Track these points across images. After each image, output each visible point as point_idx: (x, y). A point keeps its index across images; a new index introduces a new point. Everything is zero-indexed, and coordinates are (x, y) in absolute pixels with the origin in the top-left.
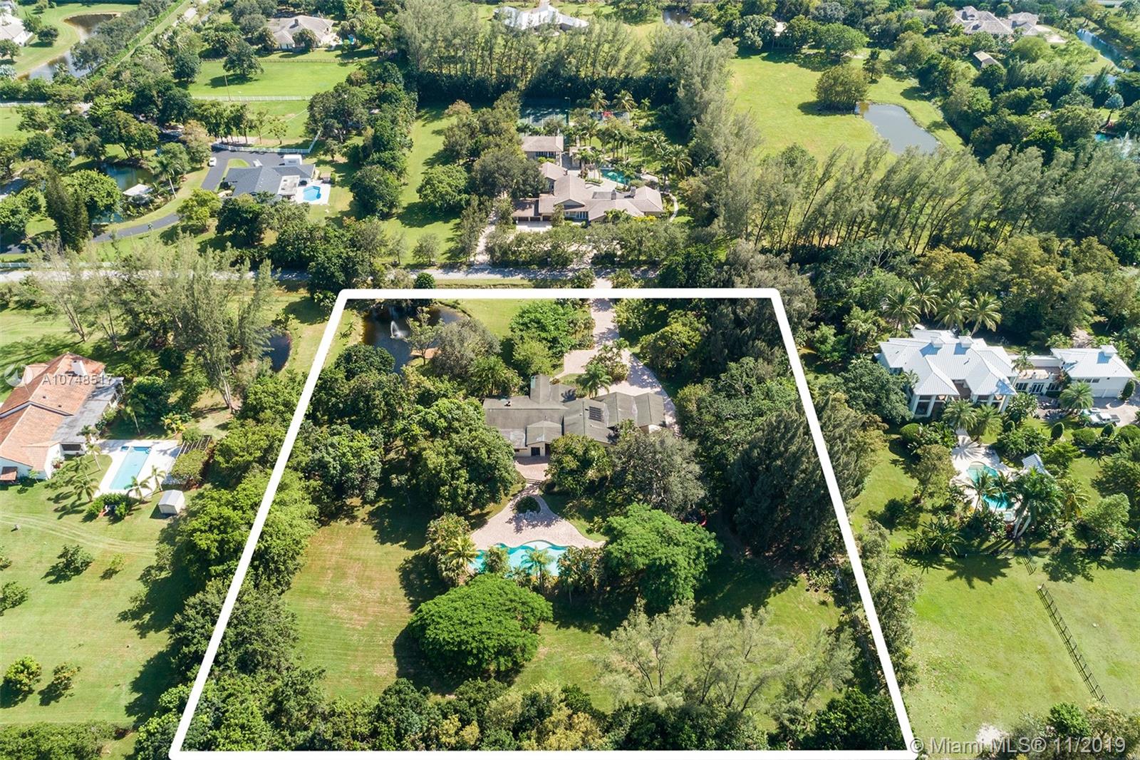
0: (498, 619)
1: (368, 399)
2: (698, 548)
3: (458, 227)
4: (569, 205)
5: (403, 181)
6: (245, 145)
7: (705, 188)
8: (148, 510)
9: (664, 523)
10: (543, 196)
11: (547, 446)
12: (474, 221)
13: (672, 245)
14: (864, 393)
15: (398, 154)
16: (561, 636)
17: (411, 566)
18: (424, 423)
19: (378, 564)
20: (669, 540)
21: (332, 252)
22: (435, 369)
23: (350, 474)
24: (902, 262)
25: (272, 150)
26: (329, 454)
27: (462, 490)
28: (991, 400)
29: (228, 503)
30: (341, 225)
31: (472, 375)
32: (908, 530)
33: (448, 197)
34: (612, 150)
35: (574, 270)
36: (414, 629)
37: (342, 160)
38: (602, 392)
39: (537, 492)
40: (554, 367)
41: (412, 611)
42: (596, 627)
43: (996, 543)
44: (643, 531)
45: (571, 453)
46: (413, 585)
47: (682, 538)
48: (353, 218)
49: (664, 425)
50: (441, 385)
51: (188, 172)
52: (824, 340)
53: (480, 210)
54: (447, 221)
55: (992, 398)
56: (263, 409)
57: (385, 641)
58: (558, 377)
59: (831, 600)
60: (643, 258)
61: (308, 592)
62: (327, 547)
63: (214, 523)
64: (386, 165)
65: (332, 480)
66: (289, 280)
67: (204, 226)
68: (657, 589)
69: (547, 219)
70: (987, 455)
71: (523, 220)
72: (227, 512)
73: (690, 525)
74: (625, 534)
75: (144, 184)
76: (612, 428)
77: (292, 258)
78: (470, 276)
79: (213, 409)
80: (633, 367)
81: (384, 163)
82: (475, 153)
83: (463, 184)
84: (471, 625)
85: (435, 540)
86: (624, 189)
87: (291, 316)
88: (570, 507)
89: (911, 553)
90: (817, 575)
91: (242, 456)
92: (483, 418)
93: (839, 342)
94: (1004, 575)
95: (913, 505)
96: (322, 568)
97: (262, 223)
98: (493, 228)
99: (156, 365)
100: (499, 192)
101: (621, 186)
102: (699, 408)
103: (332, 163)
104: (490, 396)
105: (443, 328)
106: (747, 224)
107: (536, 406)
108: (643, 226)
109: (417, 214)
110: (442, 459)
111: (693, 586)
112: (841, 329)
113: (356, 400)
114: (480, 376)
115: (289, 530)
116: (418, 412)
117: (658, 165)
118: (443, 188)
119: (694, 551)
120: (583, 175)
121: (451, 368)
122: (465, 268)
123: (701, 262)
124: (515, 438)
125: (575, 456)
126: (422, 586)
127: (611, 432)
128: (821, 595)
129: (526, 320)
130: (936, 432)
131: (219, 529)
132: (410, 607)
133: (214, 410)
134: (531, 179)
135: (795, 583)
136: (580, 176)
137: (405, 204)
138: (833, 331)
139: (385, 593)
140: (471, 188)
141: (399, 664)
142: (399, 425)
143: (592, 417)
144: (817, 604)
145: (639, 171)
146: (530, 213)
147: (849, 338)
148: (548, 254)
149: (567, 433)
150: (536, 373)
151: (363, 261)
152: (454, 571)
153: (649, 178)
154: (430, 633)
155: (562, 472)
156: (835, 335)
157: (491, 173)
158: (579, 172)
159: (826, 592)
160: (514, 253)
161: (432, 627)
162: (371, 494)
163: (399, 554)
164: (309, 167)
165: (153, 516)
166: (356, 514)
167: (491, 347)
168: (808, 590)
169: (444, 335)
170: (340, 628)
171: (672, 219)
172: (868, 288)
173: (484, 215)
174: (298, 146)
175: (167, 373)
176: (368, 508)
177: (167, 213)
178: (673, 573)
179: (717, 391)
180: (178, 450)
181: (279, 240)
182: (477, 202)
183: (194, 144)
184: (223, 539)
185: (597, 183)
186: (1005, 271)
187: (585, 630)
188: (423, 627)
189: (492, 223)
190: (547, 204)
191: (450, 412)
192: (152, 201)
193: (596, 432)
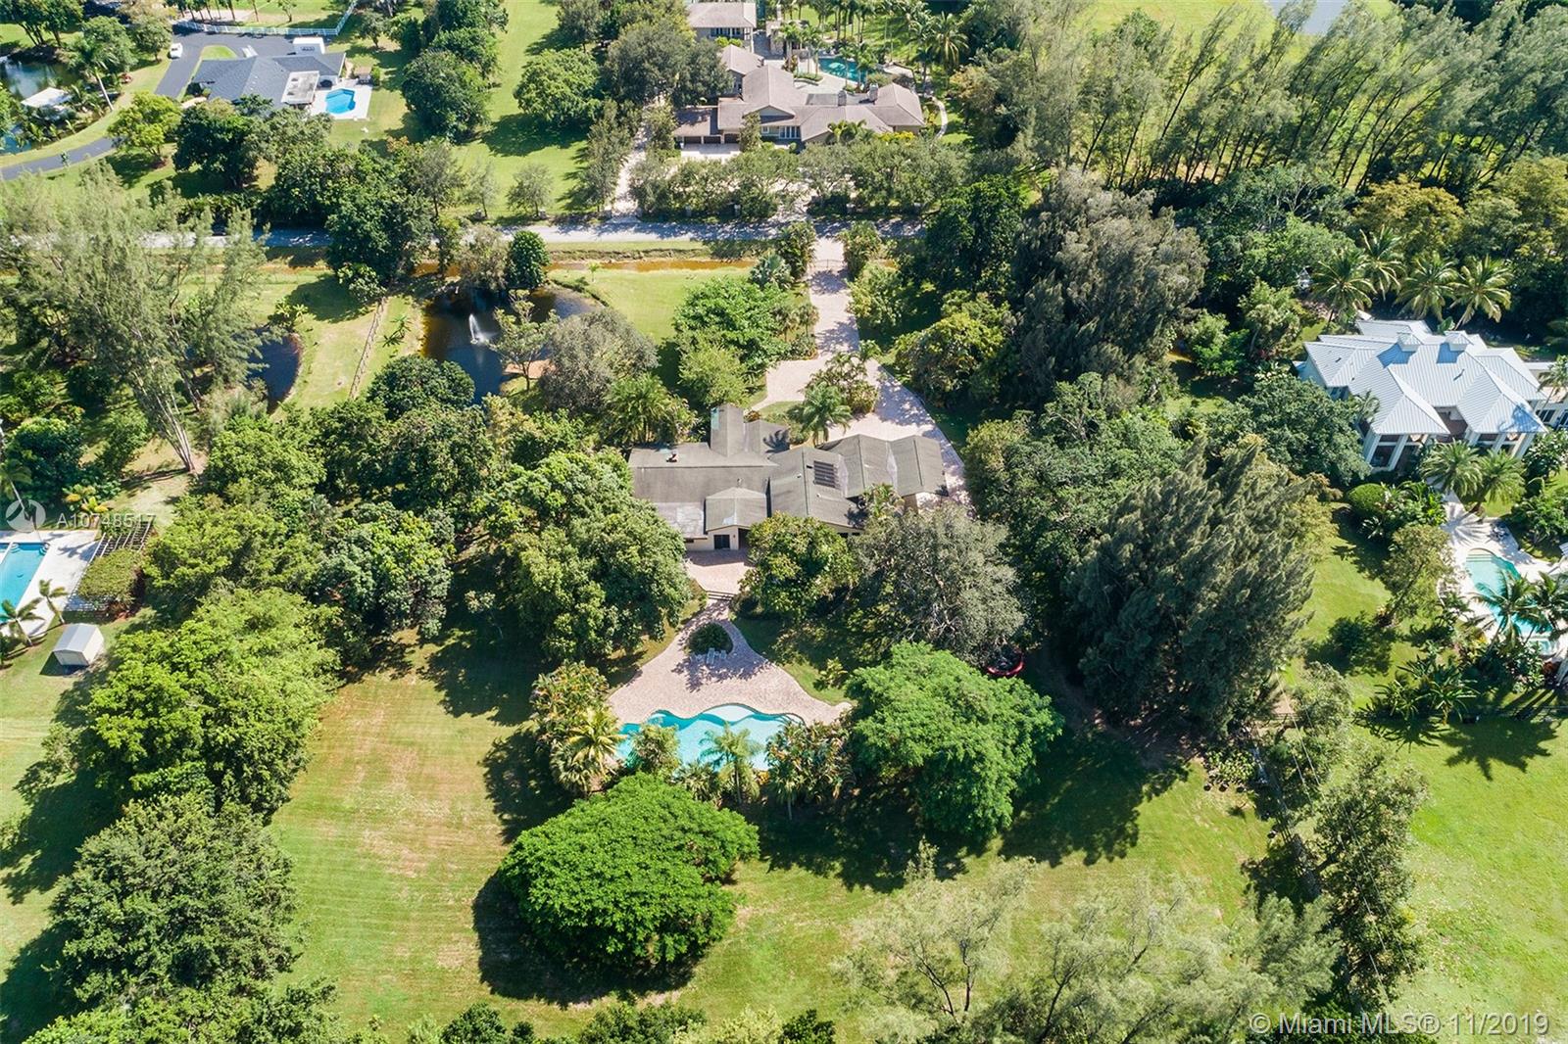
0: (660, 866)
1: (424, 456)
2: (1020, 724)
3: (584, 155)
4: (769, 116)
5: (491, 79)
6: (230, 24)
7: (995, 85)
8: (37, 658)
9: (958, 680)
10: (724, 101)
11: (743, 533)
12: (610, 142)
13: (943, 180)
14: (1288, 433)
15: (482, 32)
16: (775, 883)
17: (504, 754)
18: (526, 497)
19: (445, 753)
20: (968, 712)
21: (364, 195)
22: (546, 398)
23: (392, 594)
24: (1331, 205)
25: (275, 31)
26: (352, 557)
27: (596, 618)
28: (1501, 442)
29: (164, 657)
30: (384, 154)
31: (609, 406)
32: (1372, 674)
33: (566, 104)
34: (835, 27)
35: (779, 225)
36: (509, 880)
37: (392, 46)
38: (835, 433)
39: (727, 615)
40: (751, 391)
41: (507, 841)
42: (837, 865)
43: (1527, 696)
44: (920, 695)
45: (784, 550)
46: (509, 790)
47: (992, 708)
48: (404, 139)
49: (943, 492)
50: (554, 427)
51: (133, 69)
52: (1206, 340)
53: (620, 124)
54: (565, 145)
55: (1503, 438)
56: (235, 477)
57: (459, 900)
58: (756, 408)
59: (1249, 806)
60: (894, 203)
61: (321, 809)
62: (357, 722)
63: (139, 696)
64: (461, 50)
65: (361, 604)
66: (297, 247)
67: (157, 156)
68: (946, 800)
69: (732, 140)
70: (1495, 536)
71: (692, 142)
72: (161, 676)
73: (1005, 682)
74: (889, 701)
75: (58, 87)
76: (855, 499)
77: (302, 210)
78: (605, 237)
79: (160, 474)
80: (884, 389)
81: (459, 47)
82: (610, 31)
83: (590, 81)
84: (612, 880)
85: (546, 712)
86: (857, 89)
87: (301, 308)
88: (785, 641)
89: (1382, 716)
90: (1223, 760)
91: (193, 566)
92: (629, 485)
93: (1232, 342)
94: (1544, 753)
95: (1377, 628)
96: (347, 761)
97: (249, 149)
98: (642, 156)
99: (63, 397)
100: (652, 96)
101: (853, 84)
102: (1008, 468)
103: (374, 51)
104: (642, 444)
105: (557, 327)
106: (1069, 143)
107: (720, 462)
108: (894, 147)
109: (515, 134)
110: (556, 568)
111: (1012, 794)
112: (1236, 320)
113: (403, 457)
114: (623, 410)
115: (281, 701)
116: (515, 476)
117: (911, 50)
118: (557, 88)
119: (1013, 731)
120: (790, 67)
121: (573, 396)
122: (596, 222)
123: (999, 206)
124: (684, 519)
125: (792, 555)
126: (525, 791)
127: (853, 506)
128: (1231, 798)
129: (700, 310)
130: (1415, 499)
131: (144, 710)
132: (504, 833)
133: (163, 474)
134: (704, 71)
135: (1185, 776)
136: (785, 68)
137: (495, 117)
138: (1223, 323)
139: (460, 806)
140: (605, 87)
141: (483, 943)
142: (481, 500)
143: (819, 481)
144: (1225, 814)
145: (882, 62)
146: (702, 129)
147: (1249, 337)
148: (735, 197)
149: (777, 513)
150: (719, 403)
151: (419, 211)
152: (579, 771)
153: (897, 71)
154: (537, 893)
155: (770, 582)
156: (1226, 331)
157: (638, 63)
158: (783, 62)
159: (1239, 790)
160: (678, 196)
161: (540, 882)
162: (433, 626)
163: (485, 732)
164: (337, 57)
165: (46, 671)
166: (407, 659)
167: (641, 358)
168: (1207, 788)
169: (558, 338)
170: (376, 876)
171: (940, 136)
172: (1281, 250)
173: (626, 133)
174: (319, 24)
175: (78, 410)
176: (432, 649)
177: (95, 134)
178: (978, 776)
179: (1038, 433)
180: (91, 549)
181: (278, 177)
182: (614, 112)
183: (140, 19)
184: (151, 727)
185: (812, 80)
186: (1509, 218)
187: (819, 871)
188: (526, 881)
189: (639, 148)
190: (732, 114)
191: (570, 478)
192: (71, 117)
193: (826, 508)
